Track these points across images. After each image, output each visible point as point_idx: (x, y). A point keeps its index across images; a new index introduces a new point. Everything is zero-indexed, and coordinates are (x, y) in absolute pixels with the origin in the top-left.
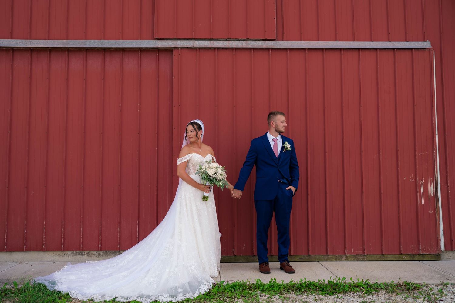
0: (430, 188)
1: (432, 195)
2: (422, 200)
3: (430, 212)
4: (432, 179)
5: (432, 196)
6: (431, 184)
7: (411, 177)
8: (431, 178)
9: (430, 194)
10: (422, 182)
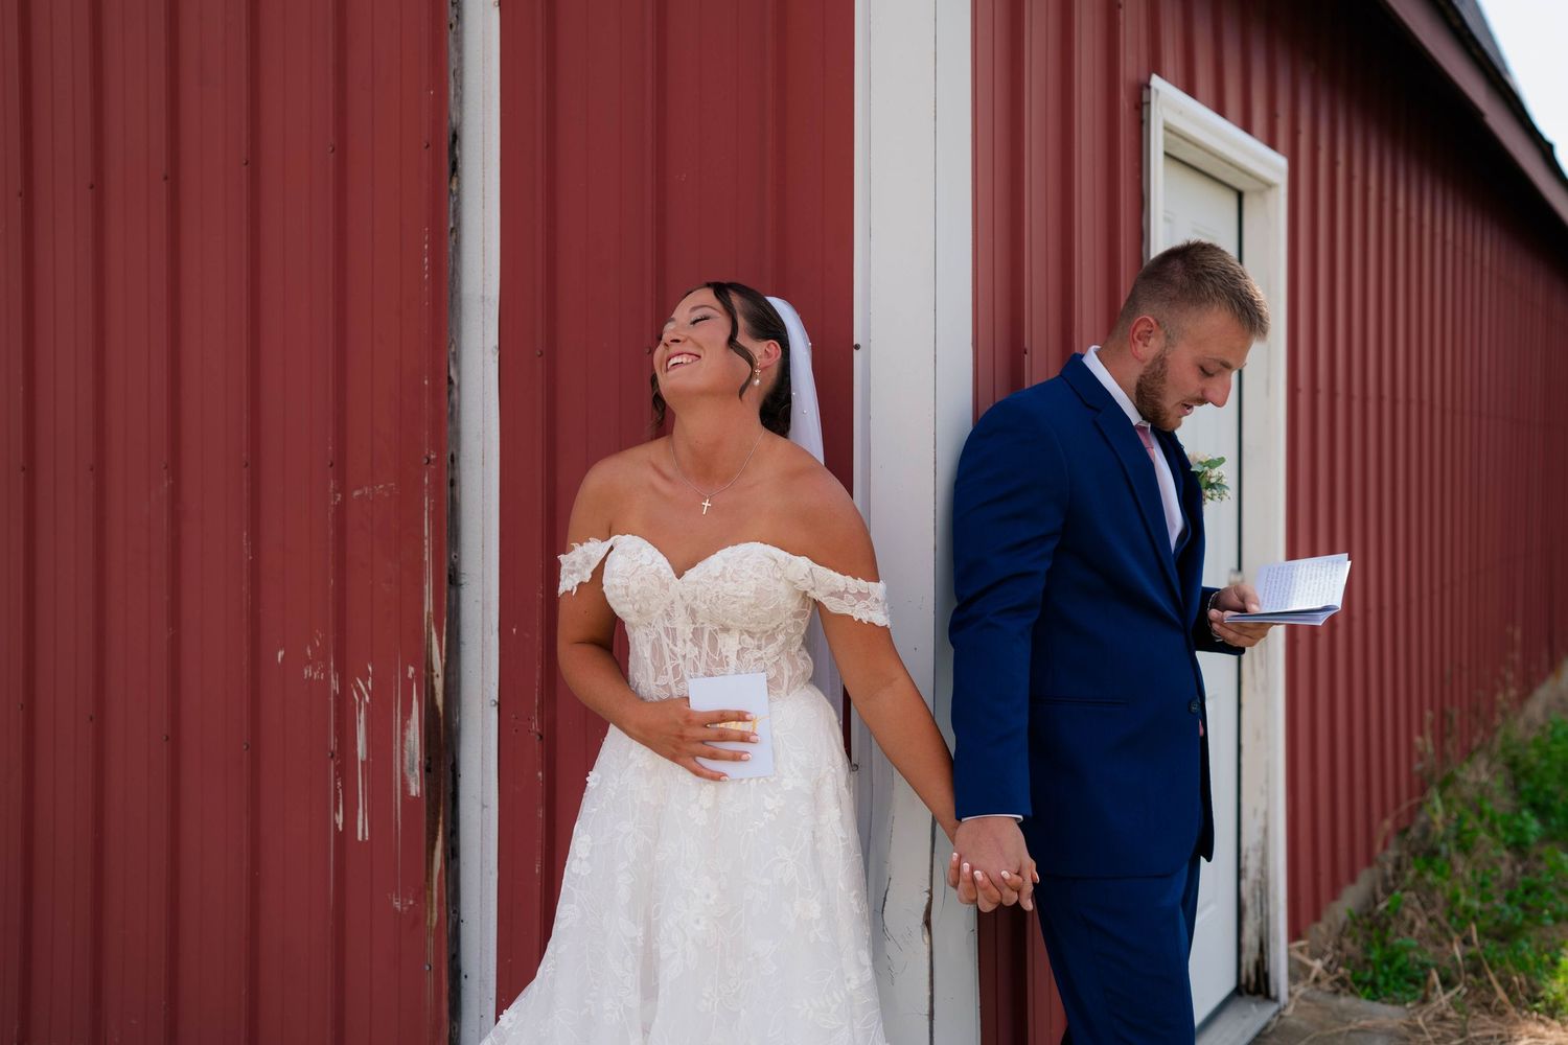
0: (403, 738)
1: (415, 789)
2: (360, 811)
3: (397, 905)
4: (417, 673)
5: (413, 793)
6: (407, 712)
7: (309, 652)
8: (411, 670)
9: (403, 775)
10: (363, 688)
